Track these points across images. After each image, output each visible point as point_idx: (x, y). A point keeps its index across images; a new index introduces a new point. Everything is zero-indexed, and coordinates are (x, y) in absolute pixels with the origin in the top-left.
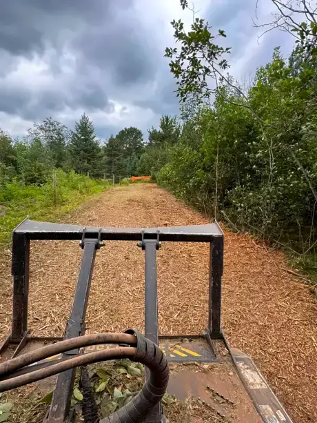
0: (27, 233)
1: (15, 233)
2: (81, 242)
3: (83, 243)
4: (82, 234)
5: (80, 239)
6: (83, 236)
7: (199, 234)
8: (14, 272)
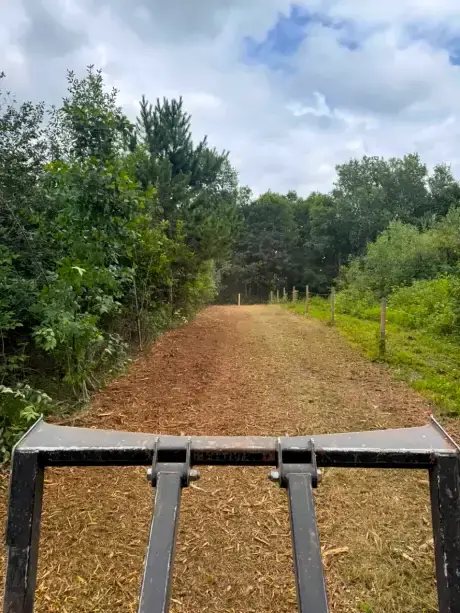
0: (41, 452)
1: (17, 454)
2: (149, 471)
3: (155, 473)
4: (152, 452)
5: (149, 463)
6: (155, 458)
7: (404, 450)
8: (12, 538)
